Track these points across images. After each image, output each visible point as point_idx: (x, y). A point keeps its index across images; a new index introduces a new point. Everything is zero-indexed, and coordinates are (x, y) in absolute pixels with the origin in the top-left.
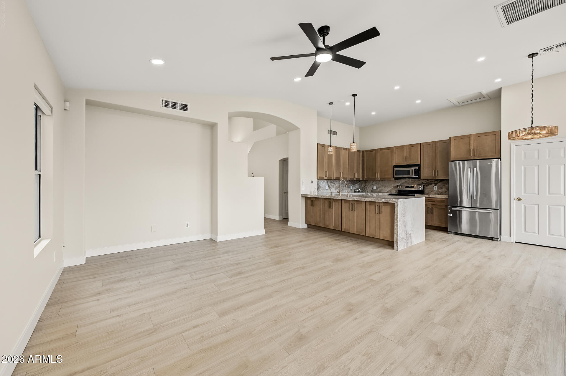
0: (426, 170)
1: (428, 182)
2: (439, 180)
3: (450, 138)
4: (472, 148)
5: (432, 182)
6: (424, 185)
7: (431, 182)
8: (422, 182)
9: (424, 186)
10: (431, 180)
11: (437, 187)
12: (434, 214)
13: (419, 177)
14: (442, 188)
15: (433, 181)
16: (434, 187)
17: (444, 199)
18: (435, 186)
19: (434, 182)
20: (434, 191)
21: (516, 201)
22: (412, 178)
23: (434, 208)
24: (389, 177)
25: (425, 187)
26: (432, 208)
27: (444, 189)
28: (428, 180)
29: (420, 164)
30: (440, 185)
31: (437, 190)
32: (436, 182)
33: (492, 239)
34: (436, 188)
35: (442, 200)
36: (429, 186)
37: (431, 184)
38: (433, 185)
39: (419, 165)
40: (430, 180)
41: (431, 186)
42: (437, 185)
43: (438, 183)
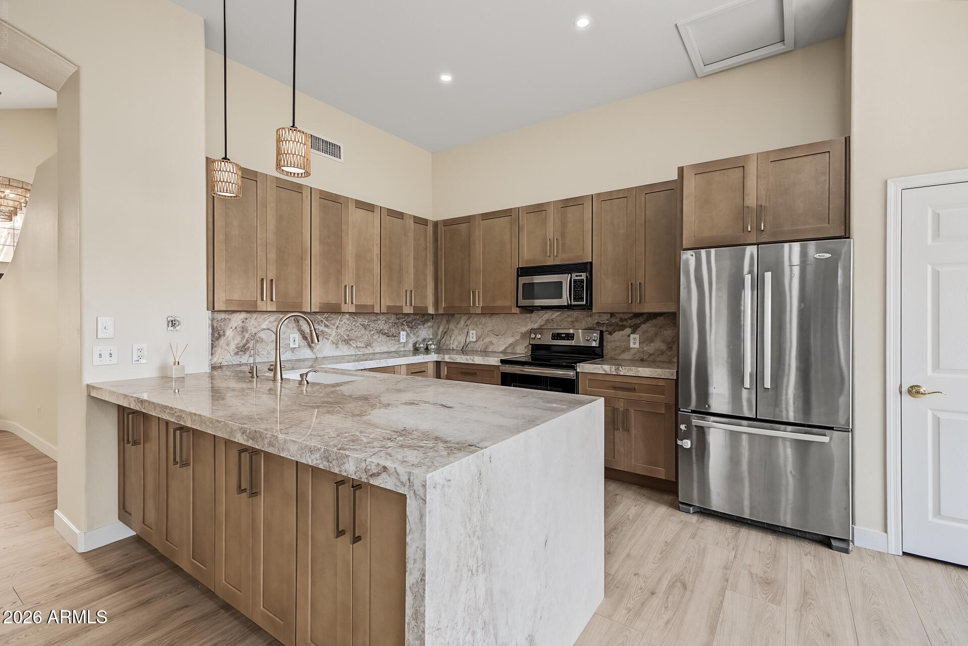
0: (609, 283)
1: (614, 320)
2: (645, 316)
3: (681, 170)
4: (751, 201)
5: (626, 320)
6: (604, 329)
7: (621, 320)
8: (595, 319)
9: (602, 333)
10: (621, 315)
12: (633, 431)
13: (589, 307)
14: (653, 342)
15: (626, 316)
16: (629, 336)
17: (662, 383)
18: (633, 332)
19: (630, 322)
20: (628, 349)
21: (906, 398)
22: (569, 307)
23: (632, 411)
24: (507, 303)
25: (606, 335)
26: (626, 411)
27: (658, 345)
28: (612, 315)
29: (591, 263)
30: (647, 331)
31: (637, 346)
32: (638, 321)
33: (826, 542)
34: (635, 342)
35: (653, 386)
36: (618, 335)
37: (622, 328)
38: (628, 331)
39: (587, 267)
40: (618, 316)
41: (621, 332)
42: (640, 330)
43: (640, 324)
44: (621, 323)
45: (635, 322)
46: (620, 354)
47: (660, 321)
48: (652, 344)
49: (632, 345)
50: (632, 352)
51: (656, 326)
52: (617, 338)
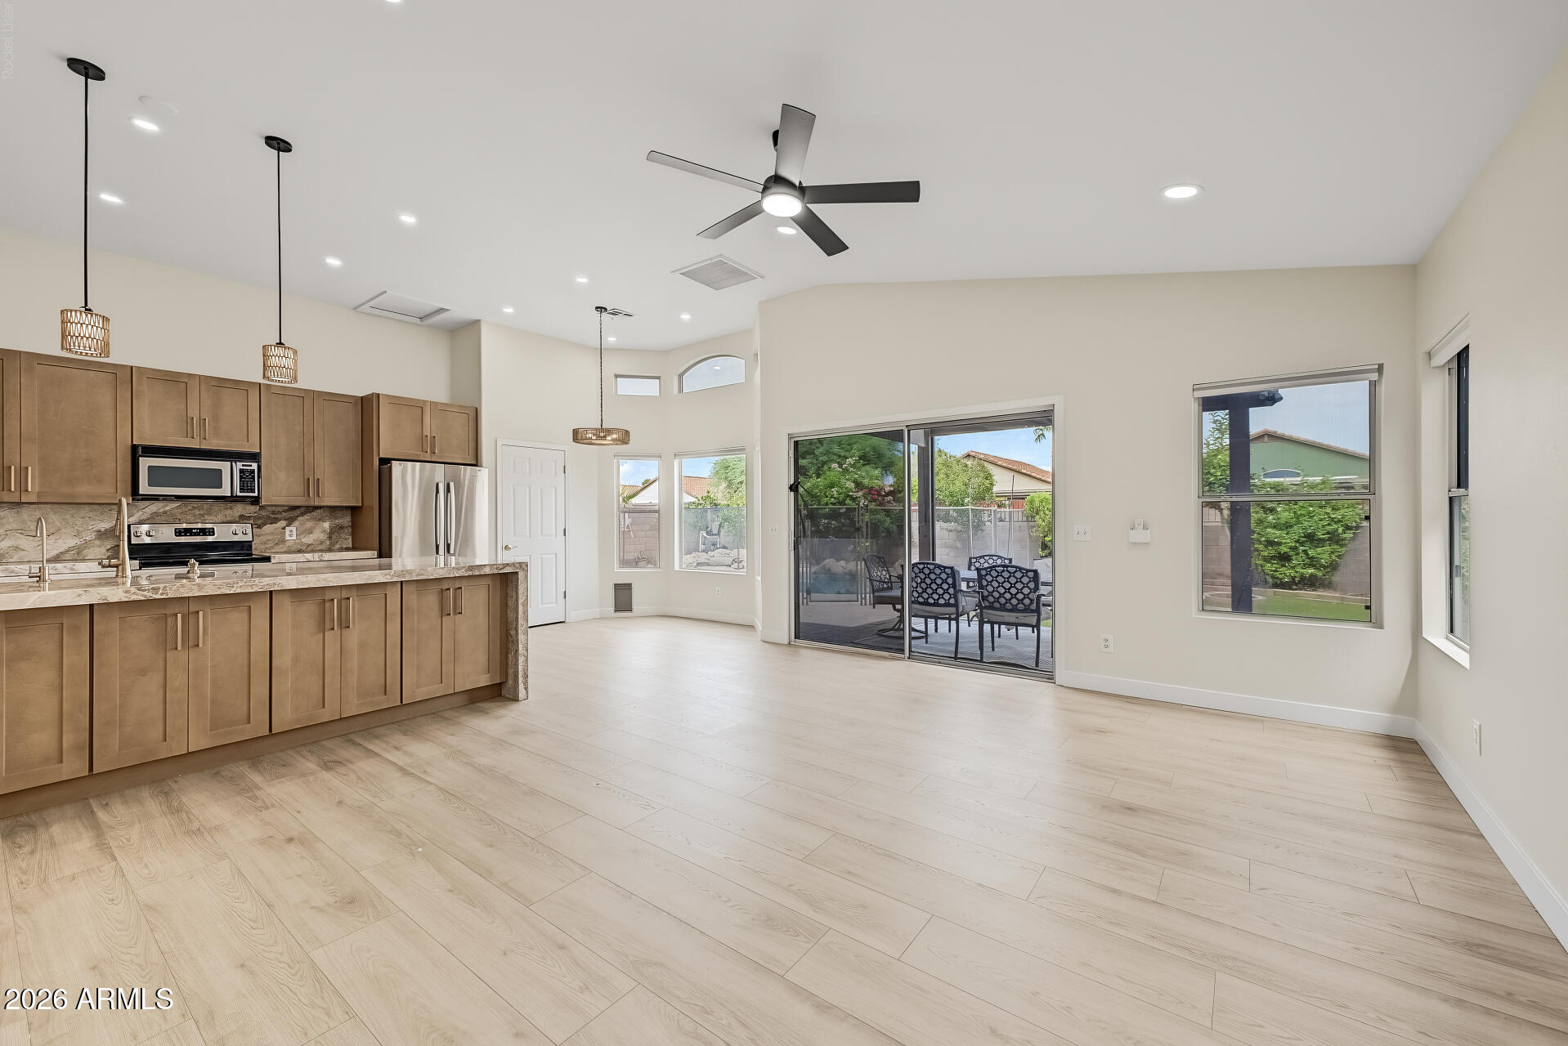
1: (264, 513)
2: (302, 509)
4: (427, 432)
5: (278, 513)
6: (252, 522)
7: (273, 512)
9: (252, 527)
10: (274, 509)
11: (294, 529)
14: (311, 533)
15: (280, 509)
16: (284, 528)
18: (288, 525)
19: (284, 514)
20: (283, 541)
22: (233, 499)
25: (255, 529)
27: (317, 535)
29: (261, 453)
30: (304, 523)
31: (293, 537)
32: (296, 513)
34: (291, 534)
36: (268, 528)
37: (275, 521)
38: (283, 523)
39: (257, 457)
40: (269, 508)
41: (274, 525)
42: (296, 523)
43: (298, 516)
44: (273, 516)
45: (292, 515)
46: (272, 547)
47: (318, 513)
48: (311, 536)
49: (288, 538)
50: (288, 544)
51: (316, 518)
52: (267, 531)
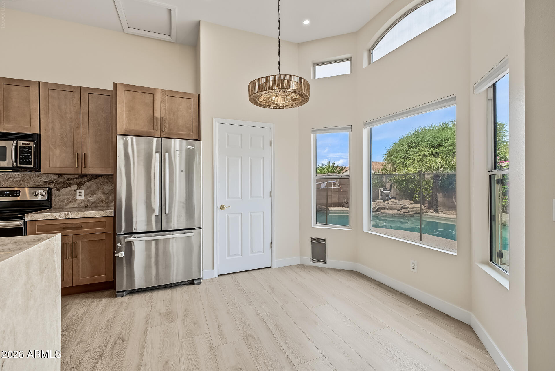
0: (57, 151)
1: (61, 180)
2: (89, 177)
3: (115, 85)
4: (157, 114)
5: (72, 179)
6: (52, 186)
7: (68, 179)
8: (43, 179)
9: (50, 190)
10: (68, 176)
11: (82, 191)
12: (80, 256)
13: (37, 168)
14: (95, 194)
15: (73, 177)
16: (75, 191)
17: (103, 220)
18: (79, 188)
19: (76, 181)
20: (75, 200)
21: (220, 210)
22: (14, 168)
23: (80, 243)
25: (54, 191)
26: (75, 243)
27: (99, 195)
28: (60, 176)
29: (39, 135)
30: (90, 187)
31: (82, 197)
32: (83, 180)
33: (192, 283)
34: (80, 195)
35: (98, 222)
36: (65, 191)
37: (70, 185)
38: (75, 187)
39: (35, 138)
40: (65, 177)
41: (68, 188)
42: (85, 186)
43: (85, 182)
44: (68, 182)
45: (81, 181)
46: (68, 204)
47: (100, 180)
48: (95, 196)
49: (78, 197)
50: (78, 202)
51: (97, 184)
52: (64, 193)
